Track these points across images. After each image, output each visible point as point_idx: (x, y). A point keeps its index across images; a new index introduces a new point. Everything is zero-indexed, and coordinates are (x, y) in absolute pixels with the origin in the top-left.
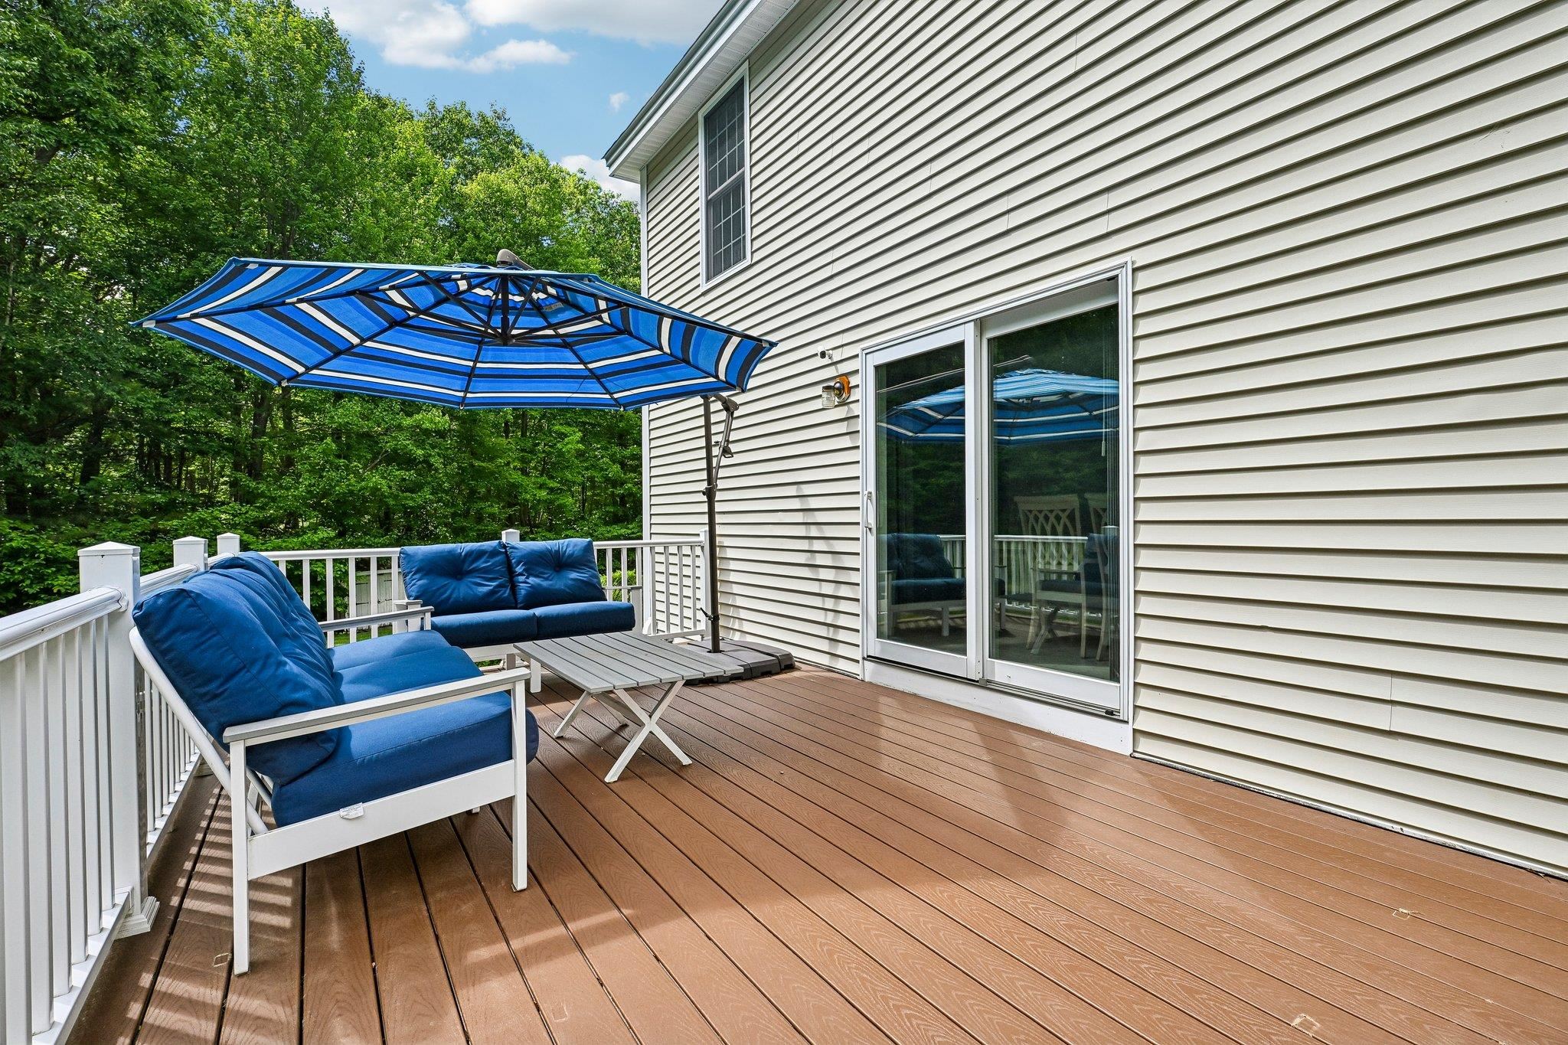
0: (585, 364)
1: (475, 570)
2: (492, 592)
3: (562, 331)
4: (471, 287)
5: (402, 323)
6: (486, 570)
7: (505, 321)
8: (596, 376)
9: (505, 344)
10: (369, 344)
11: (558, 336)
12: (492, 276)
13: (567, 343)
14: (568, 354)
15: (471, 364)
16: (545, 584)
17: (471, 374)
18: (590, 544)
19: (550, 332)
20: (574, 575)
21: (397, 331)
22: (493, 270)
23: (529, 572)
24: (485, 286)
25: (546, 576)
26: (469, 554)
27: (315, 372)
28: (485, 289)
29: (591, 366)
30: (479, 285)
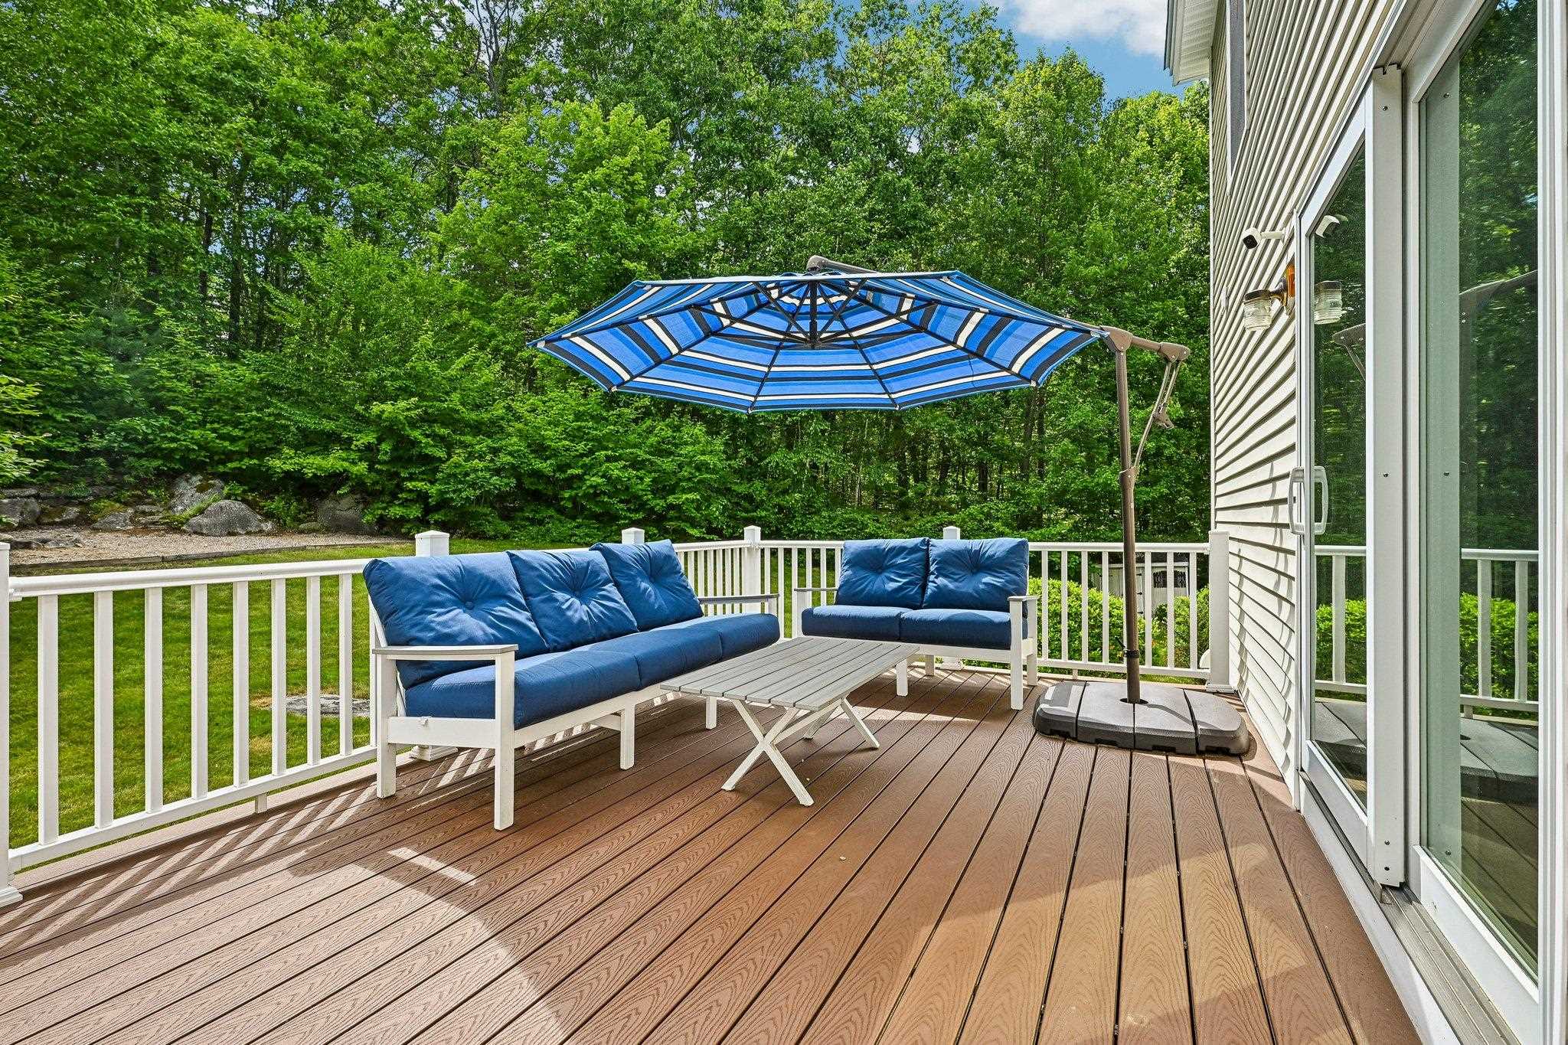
0: (871, 364)
1: (893, 566)
2: (900, 589)
3: (855, 334)
4: (781, 295)
5: (716, 333)
6: (902, 566)
7: (813, 325)
8: (879, 377)
9: (813, 348)
10: (686, 353)
11: (851, 338)
12: (801, 283)
13: (856, 345)
14: (857, 357)
15: (766, 369)
16: (951, 586)
17: (764, 380)
18: (1023, 545)
19: (847, 335)
20: (988, 579)
21: (713, 341)
22: (800, 277)
23: (940, 572)
24: (794, 294)
25: (956, 577)
26: (892, 549)
27: (638, 379)
28: (792, 297)
29: (875, 367)
30: (787, 293)
